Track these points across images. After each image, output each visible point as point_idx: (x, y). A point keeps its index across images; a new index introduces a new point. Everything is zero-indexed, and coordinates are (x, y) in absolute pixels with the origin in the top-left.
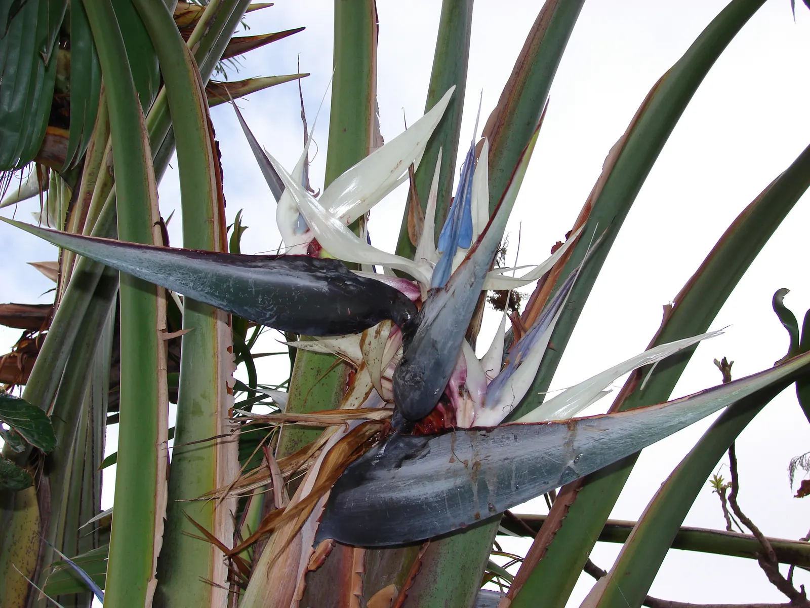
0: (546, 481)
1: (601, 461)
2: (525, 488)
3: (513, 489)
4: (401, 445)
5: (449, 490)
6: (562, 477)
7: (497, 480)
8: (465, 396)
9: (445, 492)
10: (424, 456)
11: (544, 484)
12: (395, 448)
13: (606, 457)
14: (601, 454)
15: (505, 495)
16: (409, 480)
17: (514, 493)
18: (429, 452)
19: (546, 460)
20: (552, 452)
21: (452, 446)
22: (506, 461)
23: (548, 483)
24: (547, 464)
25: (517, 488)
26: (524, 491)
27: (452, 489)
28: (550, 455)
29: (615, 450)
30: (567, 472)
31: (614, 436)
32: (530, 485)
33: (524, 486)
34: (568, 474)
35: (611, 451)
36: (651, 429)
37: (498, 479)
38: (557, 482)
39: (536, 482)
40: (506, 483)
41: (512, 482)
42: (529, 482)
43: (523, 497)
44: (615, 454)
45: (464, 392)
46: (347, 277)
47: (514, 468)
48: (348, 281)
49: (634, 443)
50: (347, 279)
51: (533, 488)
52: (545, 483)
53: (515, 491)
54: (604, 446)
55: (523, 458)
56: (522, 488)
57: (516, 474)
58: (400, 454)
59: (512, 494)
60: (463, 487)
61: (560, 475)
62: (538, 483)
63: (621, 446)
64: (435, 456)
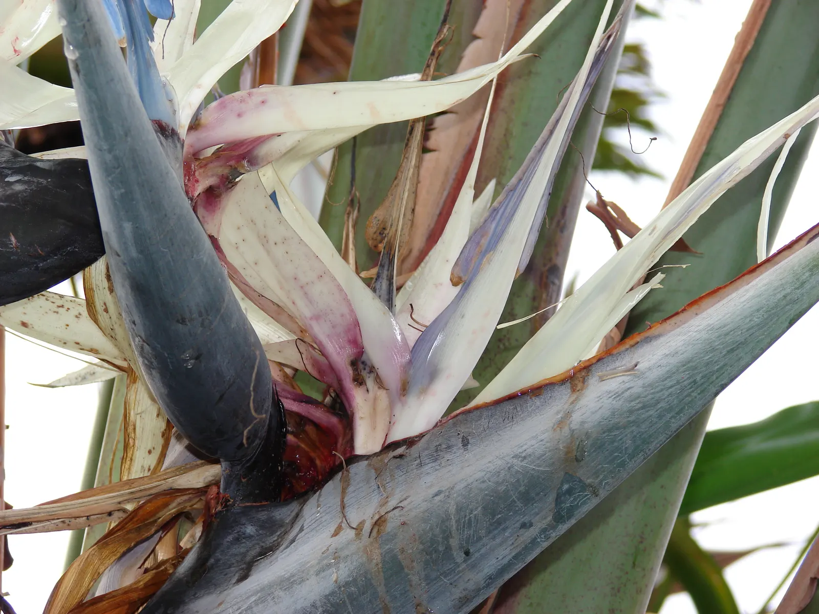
0: (526, 519)
1: (634, 442)
2: (483, 551)
3: (459, 556)
4: (250, 529)
5: (326, 596)
6: (558, 501)
7: (421, 547)
8: (370, 383)
9: (318, 604)
10: (293, 541)
11: (523, 530)
12: (237, 540)
13: (643, 427)
14: (630, 423)
15: (445, 577)
16: (248, 598)
17: (464, 566)
18: (301, 530)
19: (517, 472)
20: (529, 451)
21: (342, 501)
22: (437, 498)
23: (531, 525)
24: (518, 481)
25: (467, 553)
26: (484, 557)
27: (332, 593)
28: (525, 458)
29: (659, 406)
30: (566, 487)
31: (653, 376)
32: (494, 538)
33: (479, 545)
34: (569, 492)
35: (651, 413)
36: (727, 334)
37: (421, 543)
38: (550, 518)
39: (504, 530)
40: (441, 548)
41: (454, 542)
42: (490, 532)
43: (486, 571)
44: (660, 417)
45: (364, 373)
46: (9, 169)
47: (452, 509)
48: (12, 175)
49: (698, 378)
50: (10, 172)
51: (501, 544)
52: (524, 526)
53: (465, 561)
54: (633, 404)
55: (470, 481)
56: (479, 550)
57: (458, 521)
58: (248, 551)
59: (459, 572)
60: (355, 580)
61: (552, 497)
62: (509, 530)
63: (670, 394)
64: (312, 533)
